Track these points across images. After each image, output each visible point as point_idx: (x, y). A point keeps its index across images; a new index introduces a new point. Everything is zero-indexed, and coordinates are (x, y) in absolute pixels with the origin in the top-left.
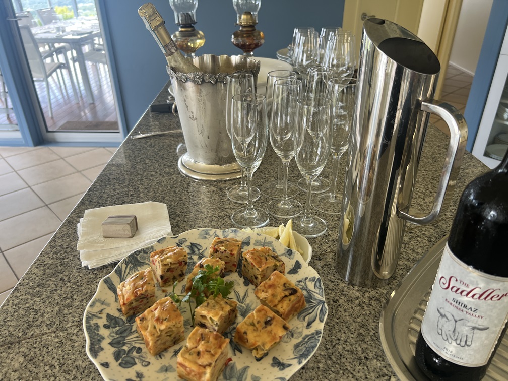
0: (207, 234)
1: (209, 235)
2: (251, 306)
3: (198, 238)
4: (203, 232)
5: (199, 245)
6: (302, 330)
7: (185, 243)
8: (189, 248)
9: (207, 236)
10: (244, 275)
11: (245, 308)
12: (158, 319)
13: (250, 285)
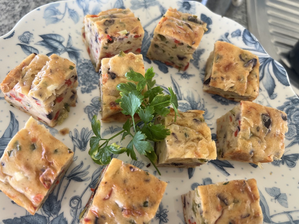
0: (56, 12)
1: (60, 14)
2: (193, 99)
3: (47, 24)
4: (48, 12)
5: (55, 35)
6: (268, 102)
7: (31, 40)
8: (43, 45)
9: (59, 17)
10: (152, 59)
11: (188, 103)
12: (131, 210)
13: (170, 69)
